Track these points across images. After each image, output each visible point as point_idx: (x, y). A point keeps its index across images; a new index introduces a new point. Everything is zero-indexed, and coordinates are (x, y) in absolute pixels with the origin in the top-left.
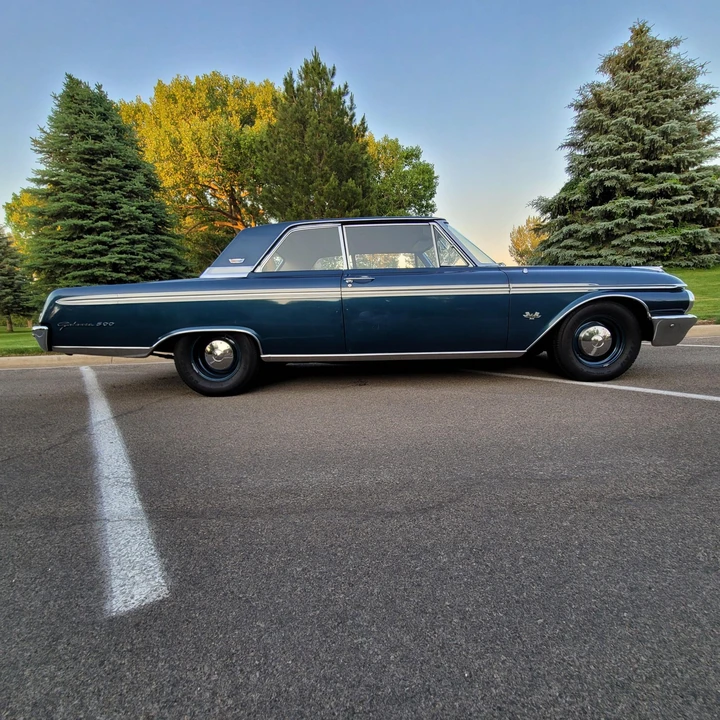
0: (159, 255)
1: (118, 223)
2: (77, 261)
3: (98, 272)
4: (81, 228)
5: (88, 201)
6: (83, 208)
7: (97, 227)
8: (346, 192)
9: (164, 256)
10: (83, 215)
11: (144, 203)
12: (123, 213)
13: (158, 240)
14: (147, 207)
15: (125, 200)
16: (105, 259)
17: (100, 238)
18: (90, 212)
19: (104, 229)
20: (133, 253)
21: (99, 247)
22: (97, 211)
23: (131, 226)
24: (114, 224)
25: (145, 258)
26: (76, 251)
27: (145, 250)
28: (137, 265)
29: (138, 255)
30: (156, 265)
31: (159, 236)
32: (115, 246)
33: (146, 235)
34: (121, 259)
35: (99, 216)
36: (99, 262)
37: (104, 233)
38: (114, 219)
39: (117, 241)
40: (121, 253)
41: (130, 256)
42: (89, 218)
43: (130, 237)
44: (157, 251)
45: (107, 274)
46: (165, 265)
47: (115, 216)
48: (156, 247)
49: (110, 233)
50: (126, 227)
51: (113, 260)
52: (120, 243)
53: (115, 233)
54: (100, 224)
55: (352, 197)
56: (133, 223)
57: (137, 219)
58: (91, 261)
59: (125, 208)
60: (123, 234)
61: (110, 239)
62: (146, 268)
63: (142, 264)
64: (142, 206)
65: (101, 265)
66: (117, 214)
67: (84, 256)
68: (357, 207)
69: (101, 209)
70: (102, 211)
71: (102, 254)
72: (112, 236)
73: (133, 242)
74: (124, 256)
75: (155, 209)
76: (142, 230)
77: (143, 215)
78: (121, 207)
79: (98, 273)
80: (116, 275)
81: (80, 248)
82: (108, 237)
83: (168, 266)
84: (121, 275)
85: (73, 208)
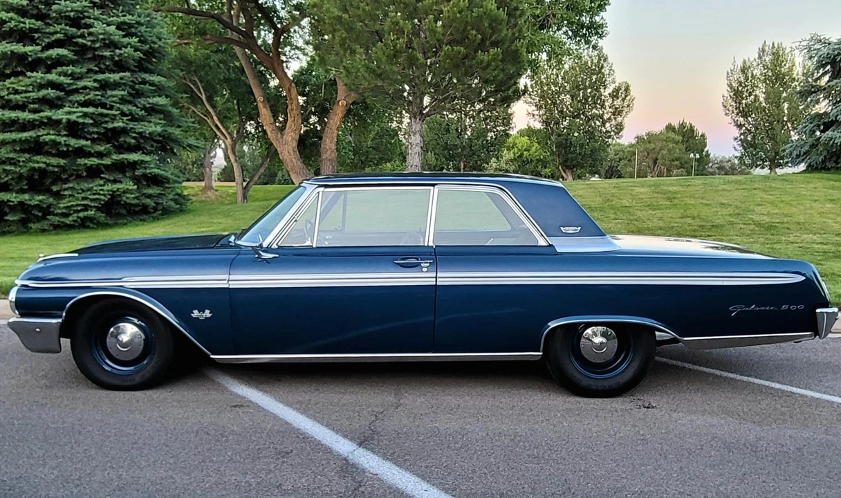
0: (144, 108)
1: (82, 51)
2: (13, 114)
3: (47, 136)
4: (22, 58)
5: (35, 12)
6: (29, 23)
7: (49, 58)
8: (480, 18)
9: (152, 110)
10: (24, 36)
11: (128, 18)
12: (90, 34)
13: (144, 82)
14: (130, 26)
15: (97, 12)
16: (60, 115)
17: (52, 77)
18: (37, 31)
19: (59, 62)
20: (104, 106)
21: (51, 93)
22: (51, 29)
23: (103, 57)
24: (76, 53)
25: (123, 114)
26: (12, 97)
27: (123, 101)
28: (110, 126)
29: (111, 108)
30: (139, 127)
31: (147, 77)
32: (76, 91)
33: (128, 74)
34: (85, 115)
35: (54, 38)
36: (49, 118)
37: (59, 69)
38: (77, 43)
39: (81, 84)
40: (85, 104)
41: (100, 110)
42: (33, 42)
43: (100, 77)
44: (142, 101)
45: (62, 140)
46: (154, 127)
47: (80, 40)
48: (139, 94)
49: (70, 69)
50: (95, 58)
51: (73, 117)
52: (85, 88)
53: (78, 70)
54: (54, 52)
55: (490, 26)
56: (107, 53)
57: (114, 45)
58: (36, 116)
59: (98, 27)
60: (90, 71)
61: (67, 80)
62: (124, 131)
63: (119, 124)
64: (124, 23)
65: (53, 124)
66: (82, 36)
67: (22, 107)
68: (495, 44)
69: (58, 28)
70: (59, 30)
71: (54, 104)
72: (72, 75)
73: (104, 86)
74: (91, 110)
75: (143, 29)
76: (120, 66)
77: (126, 40)
78: (91, 26)
79: (47, 138)
80: (74, 142)
81: (16, 92)
82: (66, 75)
83: (159, 129)
84: (83, 142)
85: (13, 24)
